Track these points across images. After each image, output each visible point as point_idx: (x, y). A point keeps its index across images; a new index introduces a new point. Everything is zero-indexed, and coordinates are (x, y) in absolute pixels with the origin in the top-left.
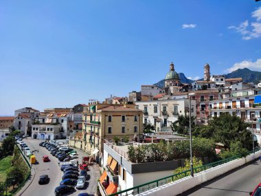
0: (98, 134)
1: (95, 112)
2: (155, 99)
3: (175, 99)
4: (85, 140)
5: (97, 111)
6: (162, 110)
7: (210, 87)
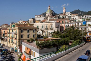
0: (16, 38)
1: (14, 28)
2: (42, 22)
3: (51, 22)
4: (9, 41)
5: (15, 27)
6: (45, 27)
7: (65, 17)
